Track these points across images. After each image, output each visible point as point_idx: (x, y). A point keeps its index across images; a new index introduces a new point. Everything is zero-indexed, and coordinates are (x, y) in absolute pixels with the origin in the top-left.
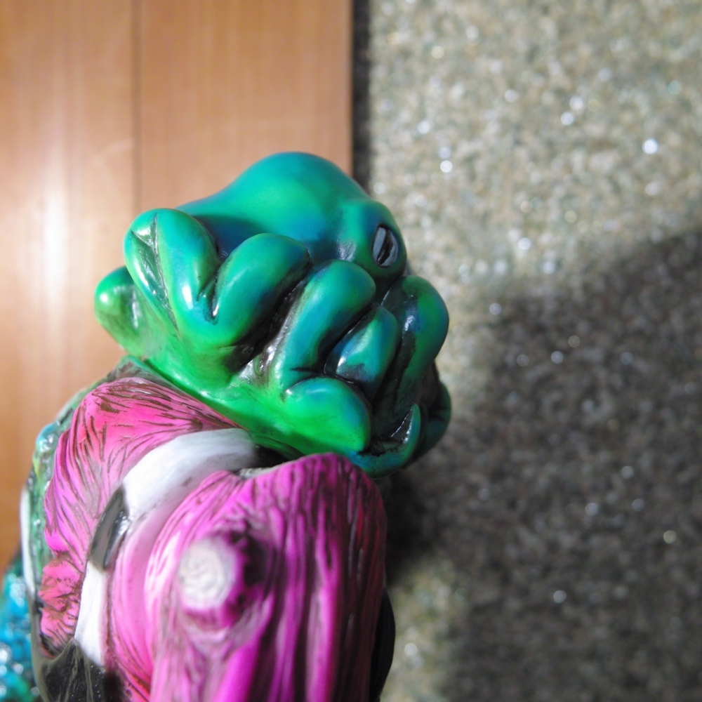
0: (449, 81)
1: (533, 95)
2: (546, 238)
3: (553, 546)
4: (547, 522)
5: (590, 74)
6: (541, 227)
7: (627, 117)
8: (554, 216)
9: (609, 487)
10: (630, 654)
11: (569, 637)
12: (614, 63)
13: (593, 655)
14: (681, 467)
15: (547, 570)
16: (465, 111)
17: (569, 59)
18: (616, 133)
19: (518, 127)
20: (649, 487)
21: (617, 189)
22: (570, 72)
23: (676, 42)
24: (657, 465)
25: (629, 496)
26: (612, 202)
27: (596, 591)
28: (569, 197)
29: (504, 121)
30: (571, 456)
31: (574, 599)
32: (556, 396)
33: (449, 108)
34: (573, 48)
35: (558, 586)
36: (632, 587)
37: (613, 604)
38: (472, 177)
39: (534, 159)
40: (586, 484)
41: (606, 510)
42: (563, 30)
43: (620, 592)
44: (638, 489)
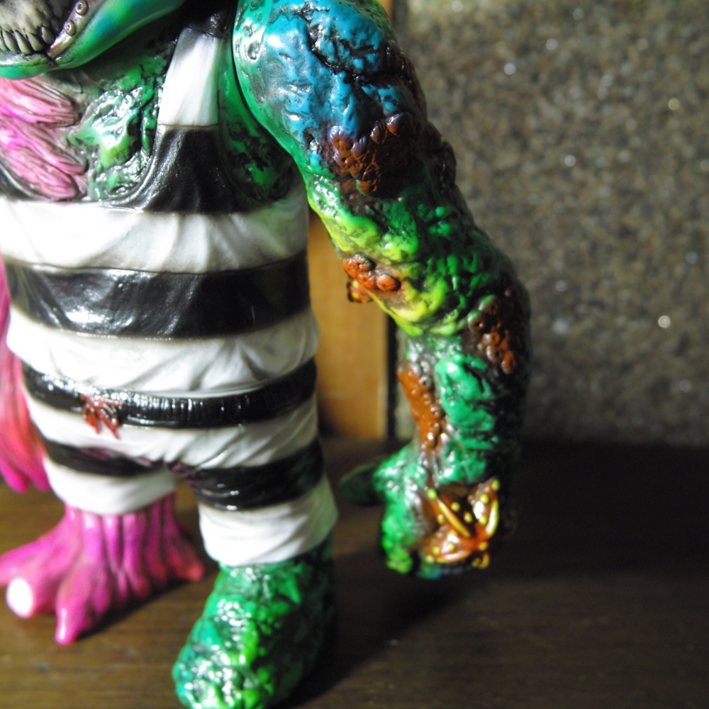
3: (568, 116)
4: (566, 95)
9: (625, 57)
10: (626, 209)
11: (575, 196)
13: (595, 211)
14: (694, 38)
15: (561, 138)
20: (662, 58)
24: (672, 36)
25: (642, 67)
27: (601, 155)
30: (593, 31)
31: (583, 163)
35: (570, 152)
36: (635, 151)
37: (617, 167)
40: (604, 57)
41: (620, 81)
43: (624, 156)
44: (651, 61)
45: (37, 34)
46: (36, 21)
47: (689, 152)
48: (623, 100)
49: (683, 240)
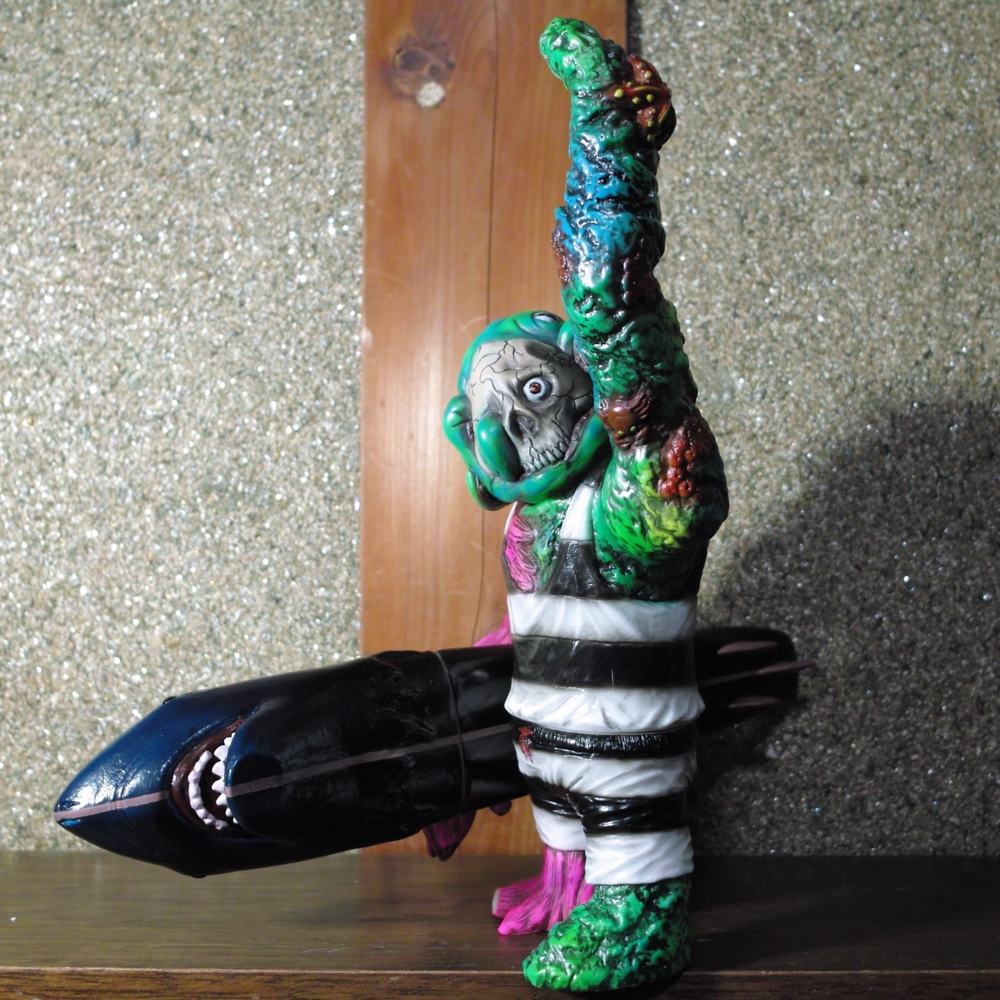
0: (690, 277)
1: (745, 285)
2: (755, 377)
3: (763, 582)
4: (759, 567)
5: (780, 273)
6: (752, 370)
7: (806, 300)
8: (761, 362)
9: (800, 540)
12: (796, 266)
14: (846, 528)
15: (759, 600)
16: (700, 295)
17: (767, 263)
18: (799, 309)
19: (736, 305)
20: (826, 542)
21: (801, 345)
22: (767, 271)
23: (834, 255)
24: (831, 527)
26: (798, 353)
28: (770, 350)
29: (726, 301)
32: (764, 481)
33: (691, 293)
34: (769, 256)
36: (815, 608)
38: (707, 339)
39: (746, 326)
41: (797, 556)
42: (762, 246)
43: (807, 612)
44: (819, 544)
45: (558, 447)
46: (557, 439)
47: (855, 609)
48: (801, 570)
49: (860, 677)
